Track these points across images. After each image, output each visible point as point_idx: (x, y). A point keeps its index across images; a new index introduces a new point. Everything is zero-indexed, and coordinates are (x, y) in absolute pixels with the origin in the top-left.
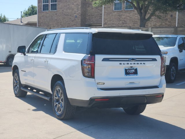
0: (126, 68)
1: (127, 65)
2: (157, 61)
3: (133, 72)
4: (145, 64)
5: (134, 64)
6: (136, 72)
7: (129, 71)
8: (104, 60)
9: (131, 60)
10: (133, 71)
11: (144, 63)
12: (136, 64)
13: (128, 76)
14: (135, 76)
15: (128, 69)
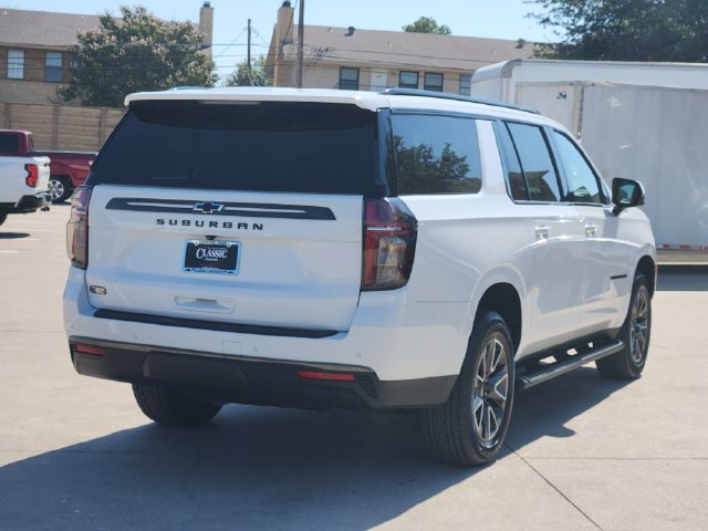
0: (194, 242)
1: (196, 230)
2: (333, 218)
3: (219, 259)
4: (261, 228)
5: (227, 225)
6: (229, 261)
7: (201, 254)
8: (117, 204)
9: (198, 207)
10: (221, 254)
11: (255, 226)
12: (220, 225)
13: (193, 274)
14: (224, 276)
15: (201, 246)
